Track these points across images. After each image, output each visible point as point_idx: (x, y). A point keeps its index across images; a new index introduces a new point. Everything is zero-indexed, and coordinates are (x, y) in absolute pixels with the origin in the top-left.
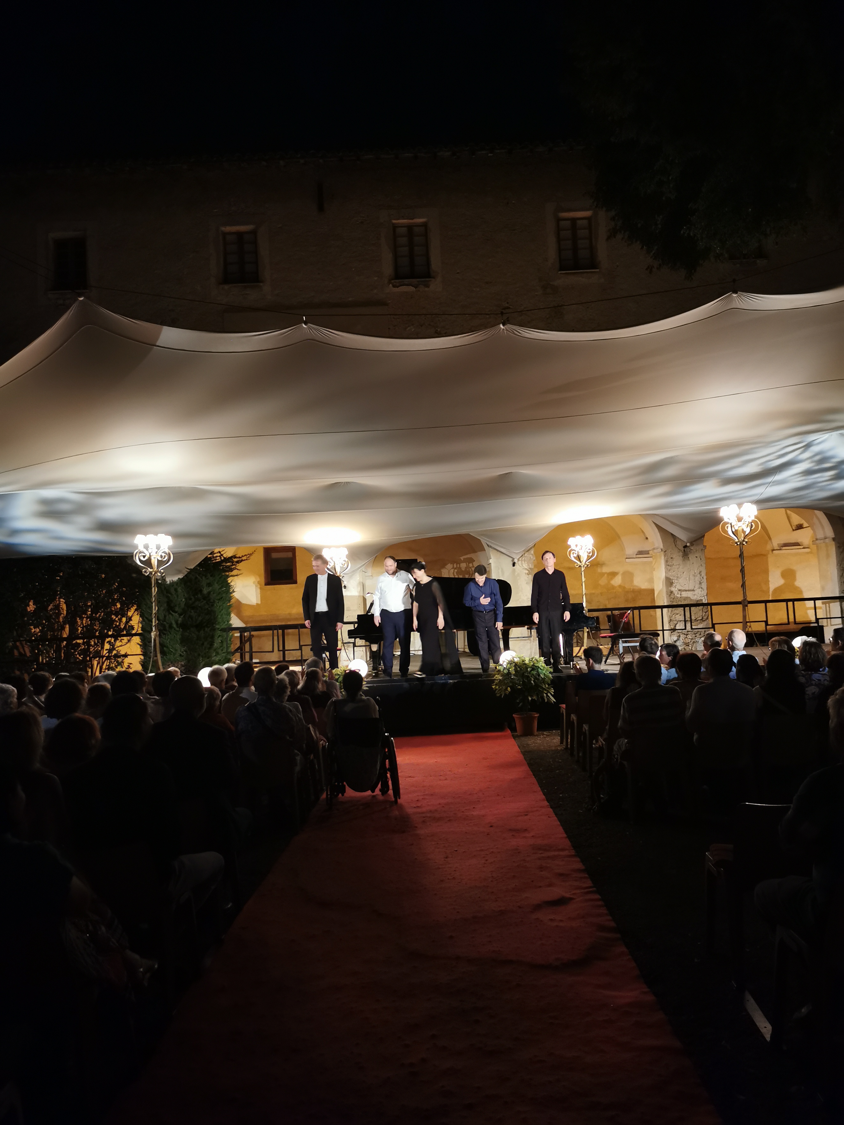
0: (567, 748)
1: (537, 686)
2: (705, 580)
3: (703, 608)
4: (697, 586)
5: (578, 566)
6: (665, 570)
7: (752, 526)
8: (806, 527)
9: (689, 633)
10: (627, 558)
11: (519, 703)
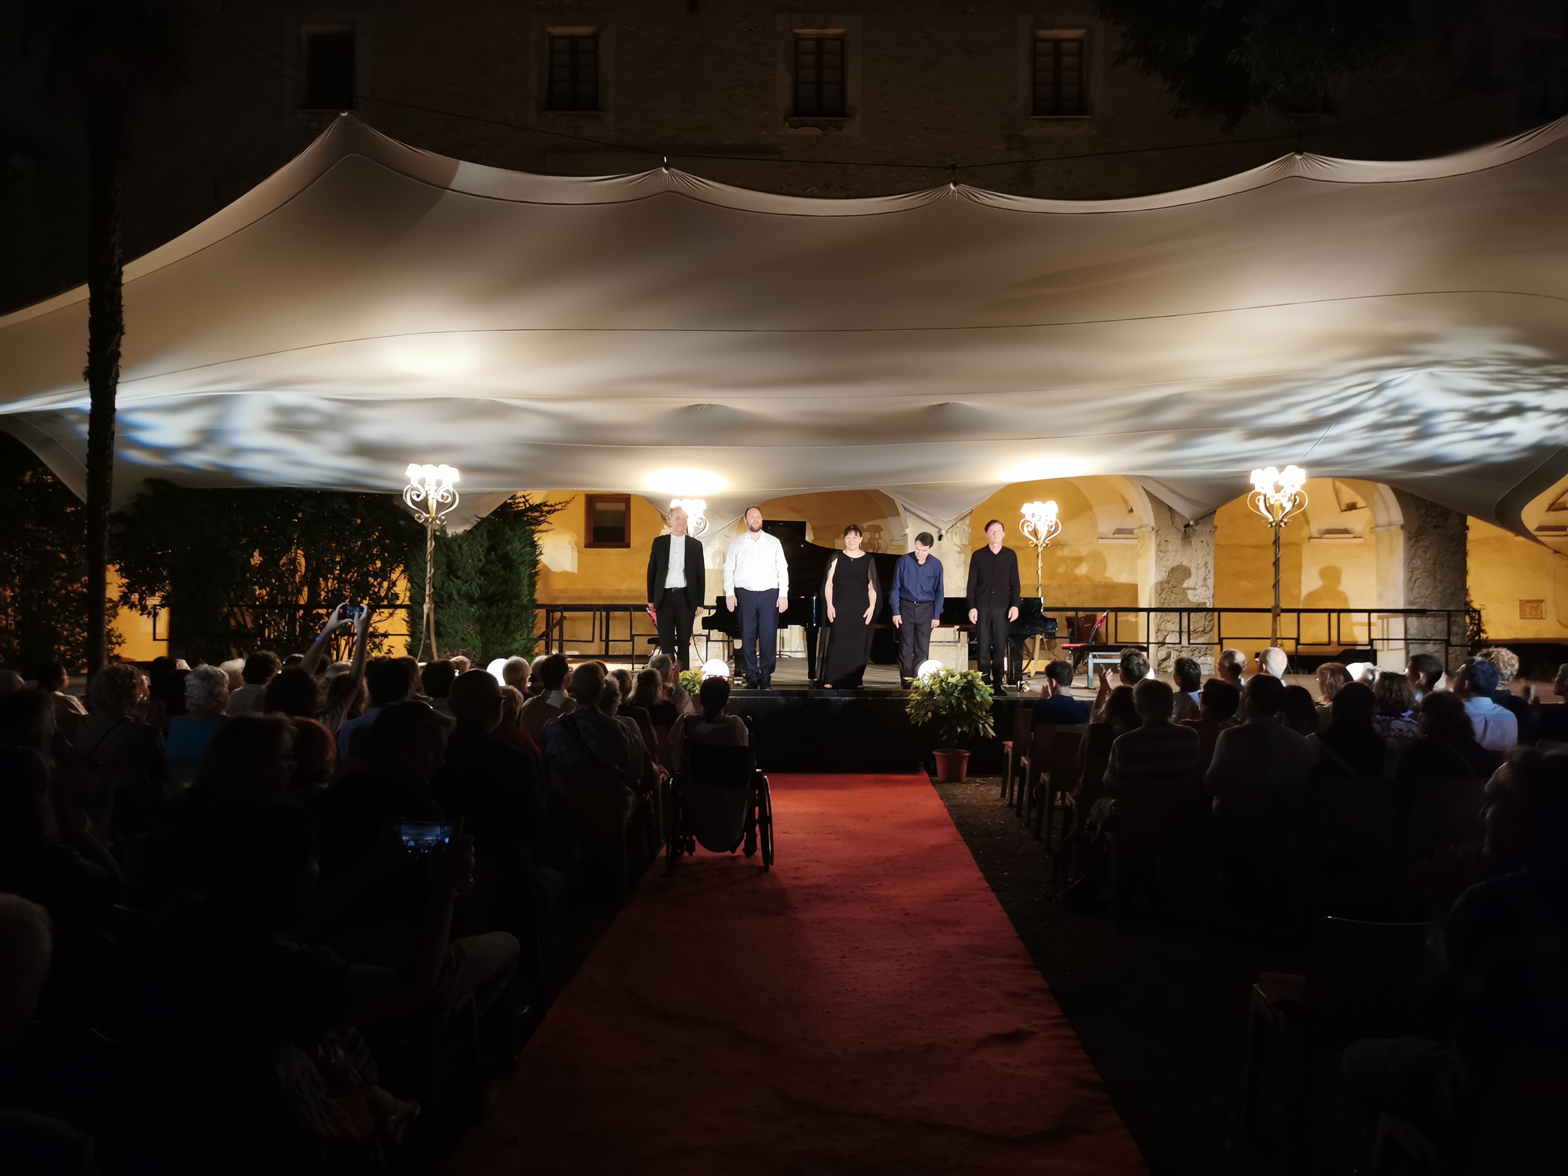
0: (1011, 804)
1: (970, 712)
2: (1212, 575)
3: (1207, 615)
4: (1200, 583)
5: (1034, 545)
6: (1156, 556)
7: (1295, 500)
8: (1361, 508)
9: (1184, 649)
10: (1099, 538)
11: (942, 736)
